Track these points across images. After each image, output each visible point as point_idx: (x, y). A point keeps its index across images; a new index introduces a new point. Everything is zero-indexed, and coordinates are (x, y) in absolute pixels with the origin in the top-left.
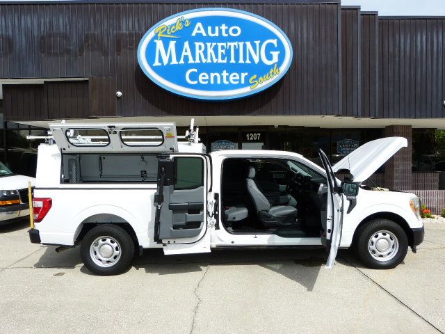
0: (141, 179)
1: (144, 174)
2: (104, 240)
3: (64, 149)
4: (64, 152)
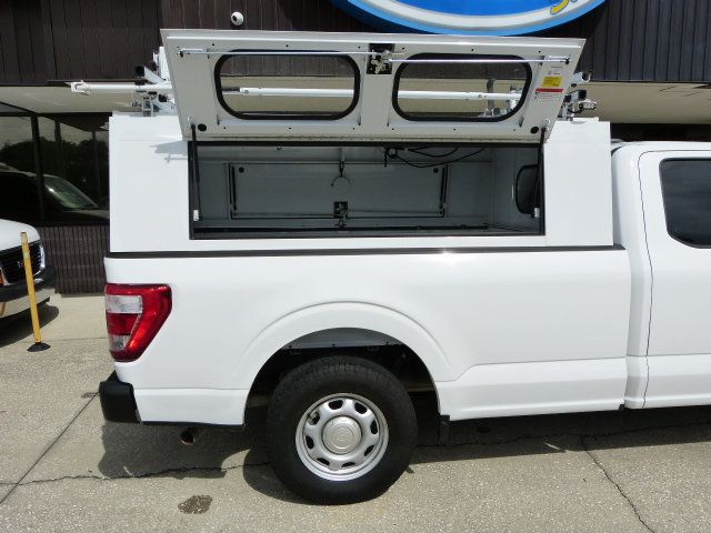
0: (333, 223)
1: (340, 208)
2: (336, 405)
3: (202, 128)
4: (201, 136)
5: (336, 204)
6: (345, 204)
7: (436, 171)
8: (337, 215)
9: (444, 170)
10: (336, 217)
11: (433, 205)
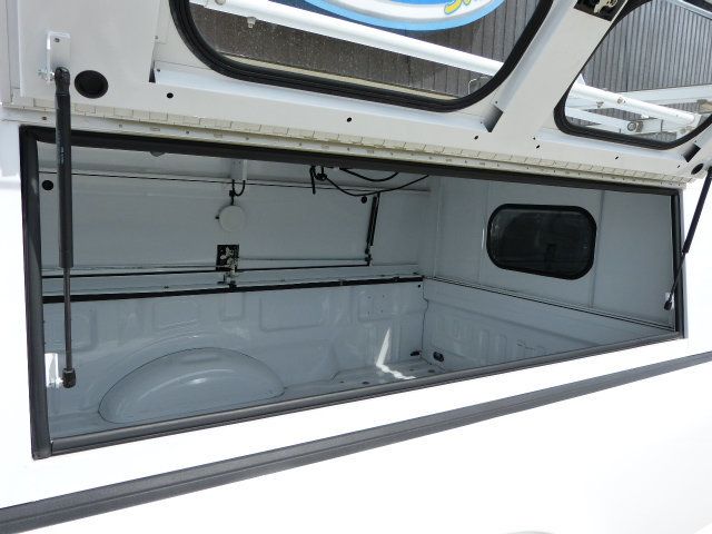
0: (214, 280)
5: (221, 249)
6: (235, 248)
7: (364, 200)
8: (221, 266)
9: (375, 199)
10: (217, 270)
11: (356, 248)
